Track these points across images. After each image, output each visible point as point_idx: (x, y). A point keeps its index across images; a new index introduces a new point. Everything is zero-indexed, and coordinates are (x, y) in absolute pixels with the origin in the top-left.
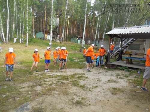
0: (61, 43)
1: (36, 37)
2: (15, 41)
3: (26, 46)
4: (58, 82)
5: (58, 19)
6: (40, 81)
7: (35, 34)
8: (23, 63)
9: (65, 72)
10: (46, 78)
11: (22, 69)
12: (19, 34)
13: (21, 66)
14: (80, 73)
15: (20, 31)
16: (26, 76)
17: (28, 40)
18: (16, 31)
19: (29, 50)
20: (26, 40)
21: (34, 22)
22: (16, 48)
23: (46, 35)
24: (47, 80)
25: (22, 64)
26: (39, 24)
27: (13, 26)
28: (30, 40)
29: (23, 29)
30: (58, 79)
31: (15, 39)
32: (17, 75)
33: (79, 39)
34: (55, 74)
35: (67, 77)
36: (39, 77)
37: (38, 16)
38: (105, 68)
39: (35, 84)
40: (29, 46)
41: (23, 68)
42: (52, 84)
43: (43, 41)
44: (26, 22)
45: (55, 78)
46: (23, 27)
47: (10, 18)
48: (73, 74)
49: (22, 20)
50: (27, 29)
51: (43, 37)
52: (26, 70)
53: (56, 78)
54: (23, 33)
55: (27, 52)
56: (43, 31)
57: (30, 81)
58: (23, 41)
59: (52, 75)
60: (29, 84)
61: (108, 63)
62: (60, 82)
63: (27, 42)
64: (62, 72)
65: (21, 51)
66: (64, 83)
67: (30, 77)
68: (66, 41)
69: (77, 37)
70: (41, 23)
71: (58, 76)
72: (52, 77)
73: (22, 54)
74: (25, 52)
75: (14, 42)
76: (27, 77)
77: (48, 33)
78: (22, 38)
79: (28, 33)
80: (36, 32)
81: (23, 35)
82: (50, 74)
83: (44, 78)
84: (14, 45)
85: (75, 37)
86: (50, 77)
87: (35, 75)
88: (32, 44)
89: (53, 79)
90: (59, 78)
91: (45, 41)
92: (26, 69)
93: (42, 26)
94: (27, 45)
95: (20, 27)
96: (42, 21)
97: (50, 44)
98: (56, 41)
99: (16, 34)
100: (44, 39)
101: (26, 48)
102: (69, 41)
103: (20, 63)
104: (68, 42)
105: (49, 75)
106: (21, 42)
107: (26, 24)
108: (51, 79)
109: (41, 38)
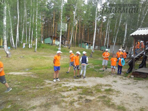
0: (69, 48)
1: (44, 43)
2: (24, 46)
3: (35, 52)
4: (81, 98)
5: (67, 24)
6: (56, 96)
7: (44, 40)
8: (32, 69)
9: (84, 82)
10: (63, 91)
11: (31, 77)
12: (28, 39)
13: (30, 73)
14: (104, 83)
15: (29, 37)
16: (37, 87)
17: (37, 45)
18: (25, 37)
19: (38, 56)
20: (35, 45)
21: (43, 28)
22: (25, 53)
23: (54, 41)
24: (65, 94)
25: (31, 71)
26: (47, 30)
27: (23, 32)
28: (38, 46)
29: (32, 34)
30: (79, 94)
31: (24, 44)
32: (26, 85)
33: (87, 45)
34: (72, 85)
35: (90, 91)
36: (53, 89)
37: (46, 22)
38: (130, 77)
39: (50, 100)
40: (38, 52)
41: (33, 76)
42: (74, 102)
43: (52, 46)
44: (35, 27)
45: (74, 91)
46: (32, 32)
47: (20, 24)
48: (95, 85)
49: (31, 25)
50: (36, 34)
51: (51, 42)
52: (36, 79)
53: (76, 92)
54: (32, 38)
55: (36, 57)
56: (51, 37)
57: (42, 95)
58: (32, 47)
59: (69, 87)
60: (41, 101)
61: (134, 70)
62: (84, 99)
63: (36, 48)
64: (80, 81)
65: (30, 56)
66: (90, 101)
67: (42, 89)
68: (74, 47)
69: (85, 43)
70: (49, 29)
71: (78, 88)
72: (71, 90)
73: (31, 60)
74: (34, 58)
75: (23, 48)
76: (37, 89)
77: (56, 38)
78: (30, 44)
79: (37, 38)
80: (45, 38)
81: (32, 41)
82: (67, 86)
83: (61, 91)
84: (23, 50)
85: (83, 42)
86: (67, 89)
87: (47, 86)
88: (41, 49)
89: (72, 92)
90: (79, 91)
91: (54, 46)
92: (35, 77)
93: (50, 32)
94: (36, 50)
95: (30, 32)
96: (50, 27)
97: (60, 49)
98: (64, 46)
99: (25, 39)
100: (52, 44)
101: (35, 53)
102: (77, 46)
103: (29, 70)
104: (76, 48)
105: (65, 86)
106: (30, 48)
107: (35, 29)
108: (70, 93)
109: (49, 44)
